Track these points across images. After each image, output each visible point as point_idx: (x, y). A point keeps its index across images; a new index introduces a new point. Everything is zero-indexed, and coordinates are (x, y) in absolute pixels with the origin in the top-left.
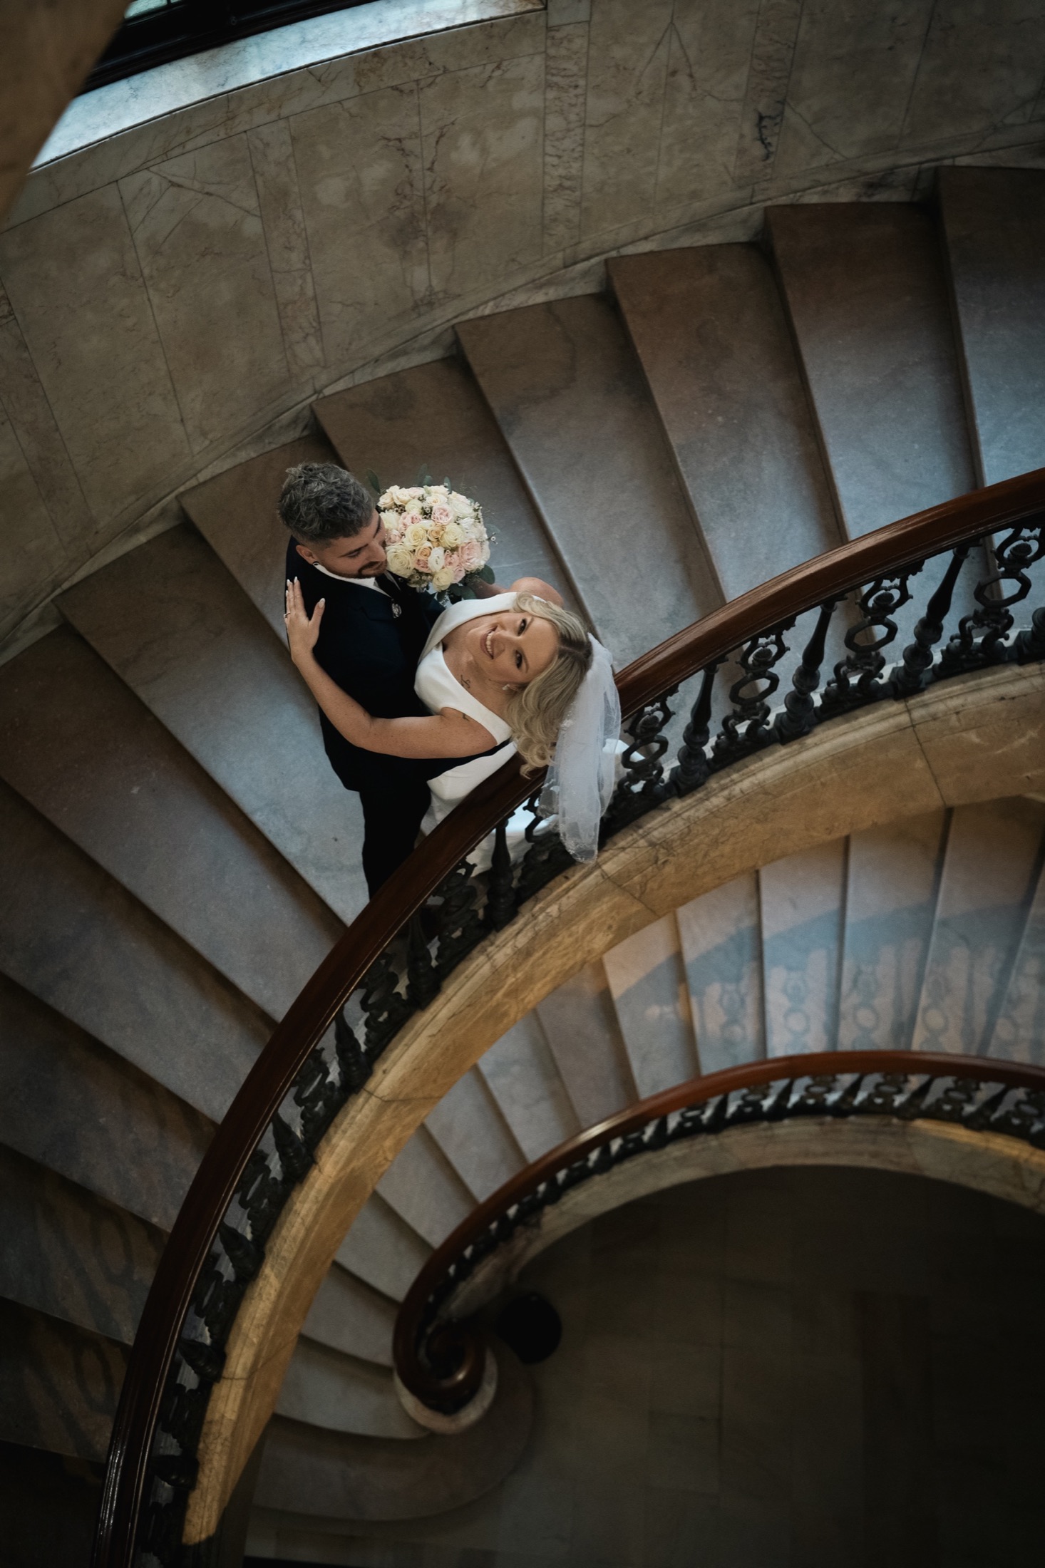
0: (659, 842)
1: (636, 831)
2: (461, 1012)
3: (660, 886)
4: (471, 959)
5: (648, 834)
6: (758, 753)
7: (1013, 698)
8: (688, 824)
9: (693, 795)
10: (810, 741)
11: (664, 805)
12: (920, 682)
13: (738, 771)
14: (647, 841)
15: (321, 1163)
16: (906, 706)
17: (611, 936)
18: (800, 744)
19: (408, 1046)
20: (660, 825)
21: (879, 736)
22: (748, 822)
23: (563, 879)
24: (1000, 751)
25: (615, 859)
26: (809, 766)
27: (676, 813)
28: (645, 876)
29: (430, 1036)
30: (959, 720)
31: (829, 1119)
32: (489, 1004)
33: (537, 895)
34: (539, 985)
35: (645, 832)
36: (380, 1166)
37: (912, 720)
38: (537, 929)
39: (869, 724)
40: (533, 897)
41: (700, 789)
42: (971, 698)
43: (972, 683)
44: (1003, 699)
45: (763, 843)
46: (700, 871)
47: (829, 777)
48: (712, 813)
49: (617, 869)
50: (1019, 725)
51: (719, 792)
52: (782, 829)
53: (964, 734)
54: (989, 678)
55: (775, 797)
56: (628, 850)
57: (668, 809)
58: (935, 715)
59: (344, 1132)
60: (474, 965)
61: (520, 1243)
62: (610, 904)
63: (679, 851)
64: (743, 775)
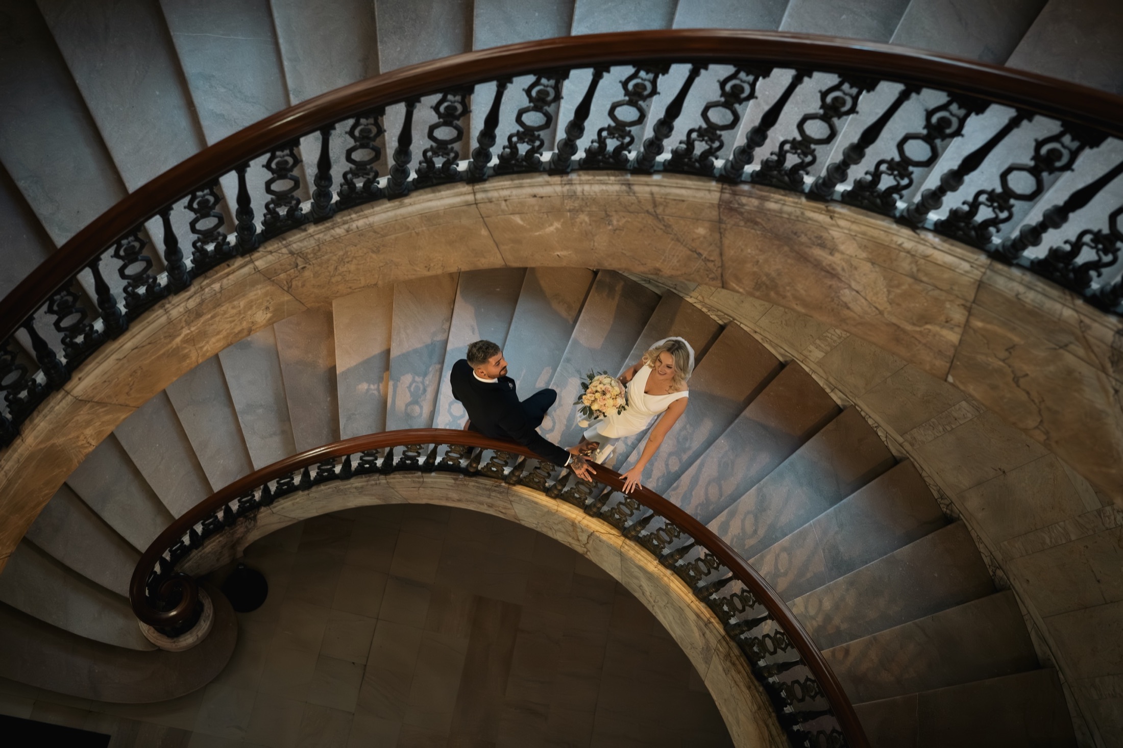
0: (296, 252)
1: (281, 242)
2: (143, 346)
3: (303, 286)
4: (153, 310)
5: (290, 245)
6: (372, 203)
7: (542, 197)
8: (318, 243)
9: (324, 224)
10: (407, 201)
11: (303, 227)
12: (484, 175)
13: (356, 213)
14: (288, 250)
15: (23, 436)
16: (473, 189)
17: (269, 315)
18: (400, 202)
19: (100, 364)
20: (299, 240)
21: (452, 206)
22: (365, 250)
23: (226, 266)
24: (537, 234)
25: (265, 259)
26: (405, 218)
27: (310, 234)
28: (289, 275)
29: (117, 360)
30: (507, 206)
31: (461, 476)
32: (170, 346)
33: (206, 274)
34: (213, 340)
35: (287, 243)
36: (83, 447)
37: (475, 200)
38: (203, 297)
39: (447, 197)
40: (204, 275)
41: (329, 220)
42: (515, 192)
43: (517, 182)
44: (535, 196)
45: (380, 268)
46: (334, 280)
47: (420, 229)
48: (336, 239)
49: (265, 266)
50: (548, 217)
51: (342, 225)
52: (392, 261)
53: (512, 217)
54: (528, 181)
55: (383, 236)
56: (274, 254)
57: (305, 230)
58: (491, 199)
59: (45, 416)
60: (154, 315)
61: (240, 530)
62: (264, 291)
63: (314, 262)
64: (360, 216)
